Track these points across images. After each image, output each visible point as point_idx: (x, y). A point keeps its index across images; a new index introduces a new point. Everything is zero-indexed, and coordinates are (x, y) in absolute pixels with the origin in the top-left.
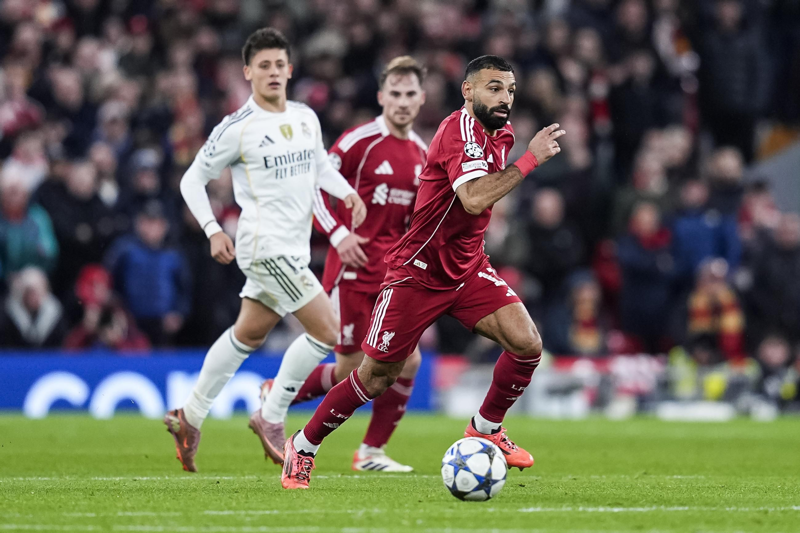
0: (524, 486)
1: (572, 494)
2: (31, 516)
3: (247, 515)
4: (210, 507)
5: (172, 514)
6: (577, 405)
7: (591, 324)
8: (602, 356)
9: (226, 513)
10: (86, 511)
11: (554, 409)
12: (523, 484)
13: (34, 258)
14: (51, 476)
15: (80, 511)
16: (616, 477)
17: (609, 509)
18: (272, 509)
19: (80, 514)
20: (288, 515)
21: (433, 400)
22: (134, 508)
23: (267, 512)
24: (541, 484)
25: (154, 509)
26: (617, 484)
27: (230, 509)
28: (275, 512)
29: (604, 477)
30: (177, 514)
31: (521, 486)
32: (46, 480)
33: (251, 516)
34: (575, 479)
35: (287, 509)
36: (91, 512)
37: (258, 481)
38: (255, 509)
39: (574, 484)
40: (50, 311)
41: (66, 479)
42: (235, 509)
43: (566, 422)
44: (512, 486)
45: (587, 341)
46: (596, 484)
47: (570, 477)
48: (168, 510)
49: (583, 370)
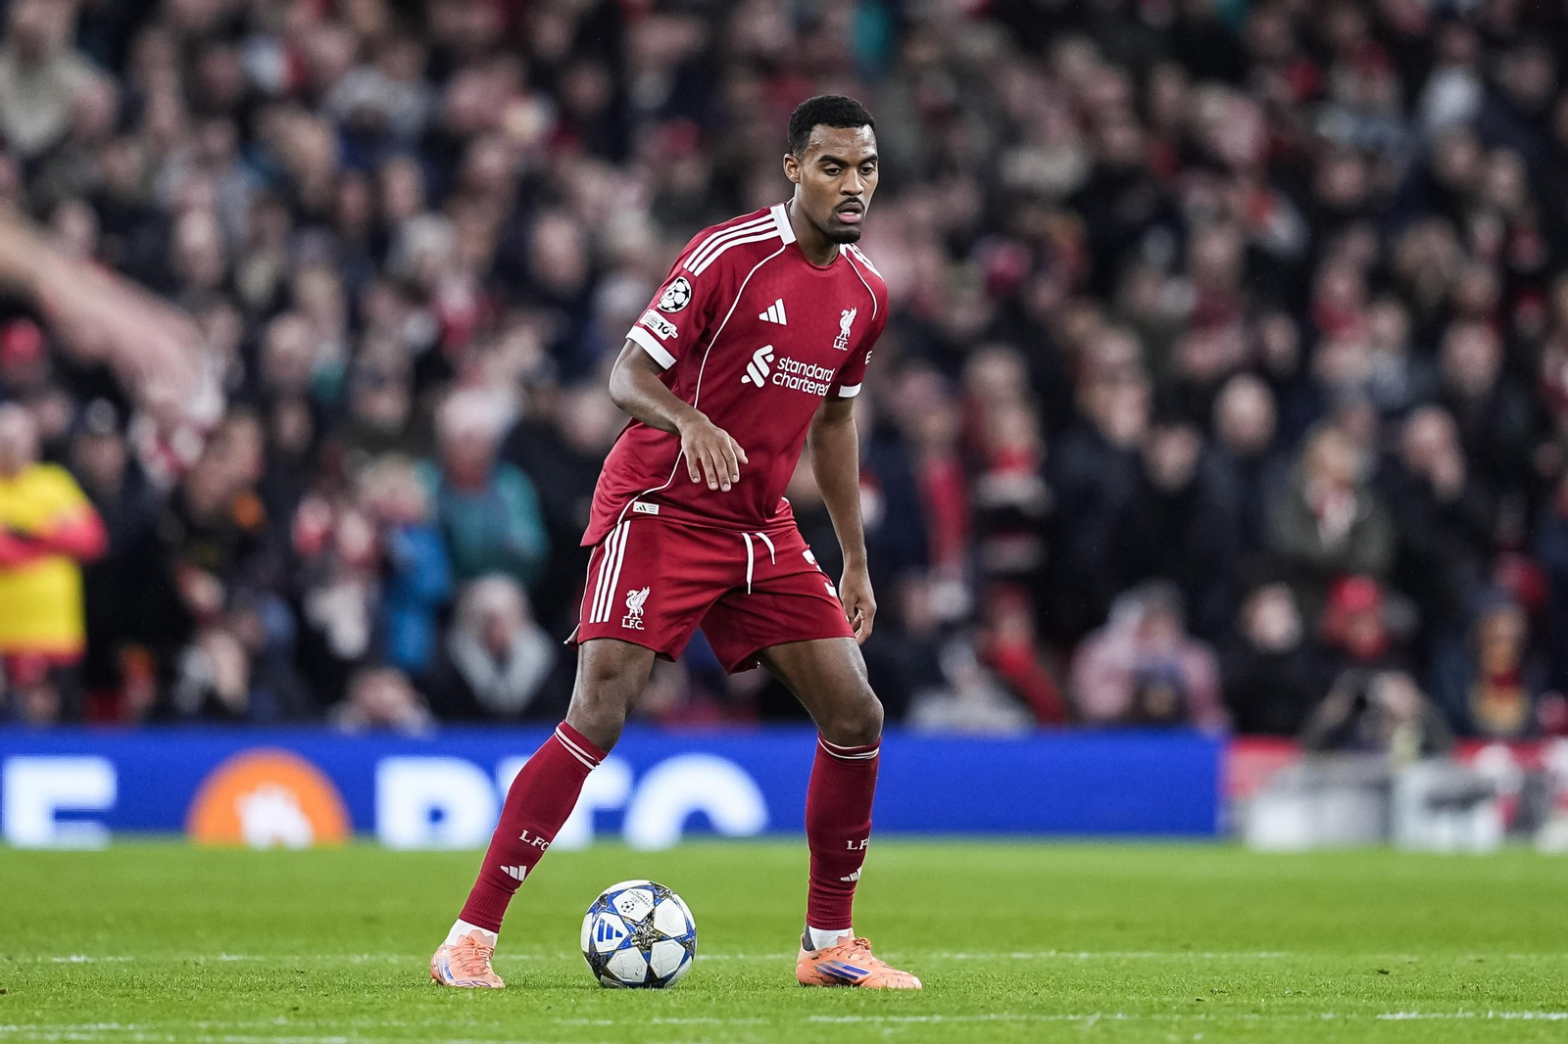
0: (1387, 973)
1: (1474, 988)
2: (497, 1023)
3: (884, 1024)
4: (820, 1010)
5: (752, 1021)
6: (1484, 828)
7: (1512, 680)
8: (1528, 739)
9: (848, 1019)
10: (596, 1016)
11: (1443, 834)
12: (1386, 970)
13: (501, 560)
14: (531, 953)
15: (586, 1015)
16: (1554, 957)
17: (1542, 1015)
18: (932, 1014)
19: (585, 1022)
20: (960, 1024)
21: (1222, 818)
22: (682, 1011)
23: (923, 1019)
24: (1419, 969)
25: (719, 1013)
26: (1556, 971)
27: (855, 1012)
28: (937, 1018)
29: (1533, 956)
30: (760, 1021)
31: (1382, 972)
32: (523, 960)
33: (893, 1025)
34: (1480, 961)
35: (959, 1013)
36: (605, 1016)
37: (907, 962)
38: (903, 1013)
39: (1478, 970)
40: (530, 655)
41: (559, 958)
42: (864, 1013)
43: (1462, 858)
44: (1366, 973)
45: (1503, 711)
46: (1519, 969)
47: (1471, 957)
48: (744, 1014)
49: (1494, 765)
